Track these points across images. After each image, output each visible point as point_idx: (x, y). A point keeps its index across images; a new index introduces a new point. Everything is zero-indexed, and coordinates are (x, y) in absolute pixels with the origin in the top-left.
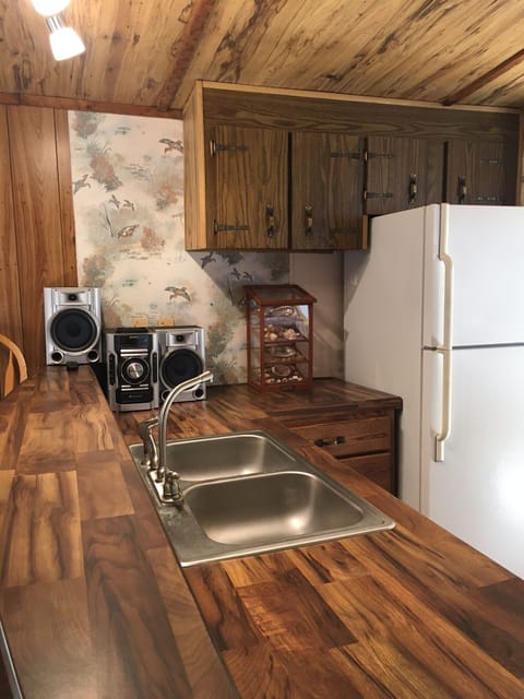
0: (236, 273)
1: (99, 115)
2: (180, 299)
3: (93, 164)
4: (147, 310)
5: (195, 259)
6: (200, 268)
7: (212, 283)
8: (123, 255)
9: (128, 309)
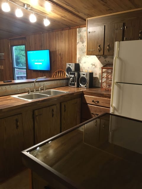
0: (106, 61)
1: (81, 28)
2: (94, 67)
3: (80, 39)
4: (87, 68)
5: (97, 58)
6: (98, 59)
7: (100, 63)
8: (84, 57)
9: (84, 68)
